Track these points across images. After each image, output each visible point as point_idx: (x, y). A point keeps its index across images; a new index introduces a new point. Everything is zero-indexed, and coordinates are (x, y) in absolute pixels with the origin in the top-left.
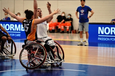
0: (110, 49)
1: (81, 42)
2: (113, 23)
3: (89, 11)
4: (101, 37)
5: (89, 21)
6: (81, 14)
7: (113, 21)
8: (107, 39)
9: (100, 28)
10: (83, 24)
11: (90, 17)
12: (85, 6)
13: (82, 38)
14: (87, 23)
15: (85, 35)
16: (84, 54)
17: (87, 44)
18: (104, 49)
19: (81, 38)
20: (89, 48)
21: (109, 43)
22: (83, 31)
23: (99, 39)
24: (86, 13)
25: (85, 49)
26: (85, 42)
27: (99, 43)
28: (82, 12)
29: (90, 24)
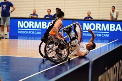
0: (29, 41)
1: (2, 36)
2: (32, 17)
3: (11, 7)
4: (21, 30)
5: (11, 15)
6: (4, 9)
7: (31, 15)
8: (26, 32)
9: (19, 22)
10: (5, 18)
11: (12, 12)
12: (7, 1)
13: (4, 31)
14: (9, 17)
15: (6, 29)
16: (5, 46)
17: (8, 37)
18: (23, 41)
19: (2, 31)
20: (9, 41)
21: (27, 36)
22: (4, 25)
23: (19, 32)
24: (8, 8)
25: (6, 42)
26: (6, 35)
27: (19, 36)
28: (5, 7)
29: (11, 18)
